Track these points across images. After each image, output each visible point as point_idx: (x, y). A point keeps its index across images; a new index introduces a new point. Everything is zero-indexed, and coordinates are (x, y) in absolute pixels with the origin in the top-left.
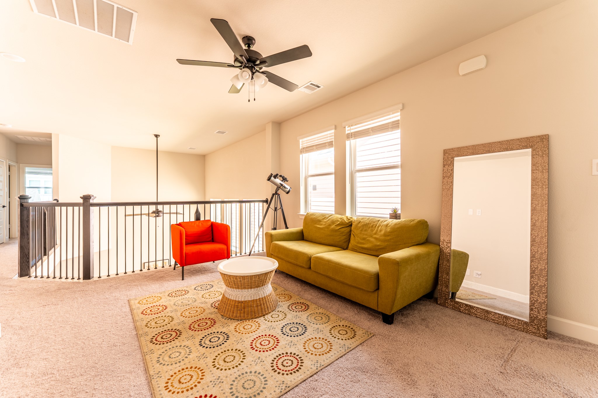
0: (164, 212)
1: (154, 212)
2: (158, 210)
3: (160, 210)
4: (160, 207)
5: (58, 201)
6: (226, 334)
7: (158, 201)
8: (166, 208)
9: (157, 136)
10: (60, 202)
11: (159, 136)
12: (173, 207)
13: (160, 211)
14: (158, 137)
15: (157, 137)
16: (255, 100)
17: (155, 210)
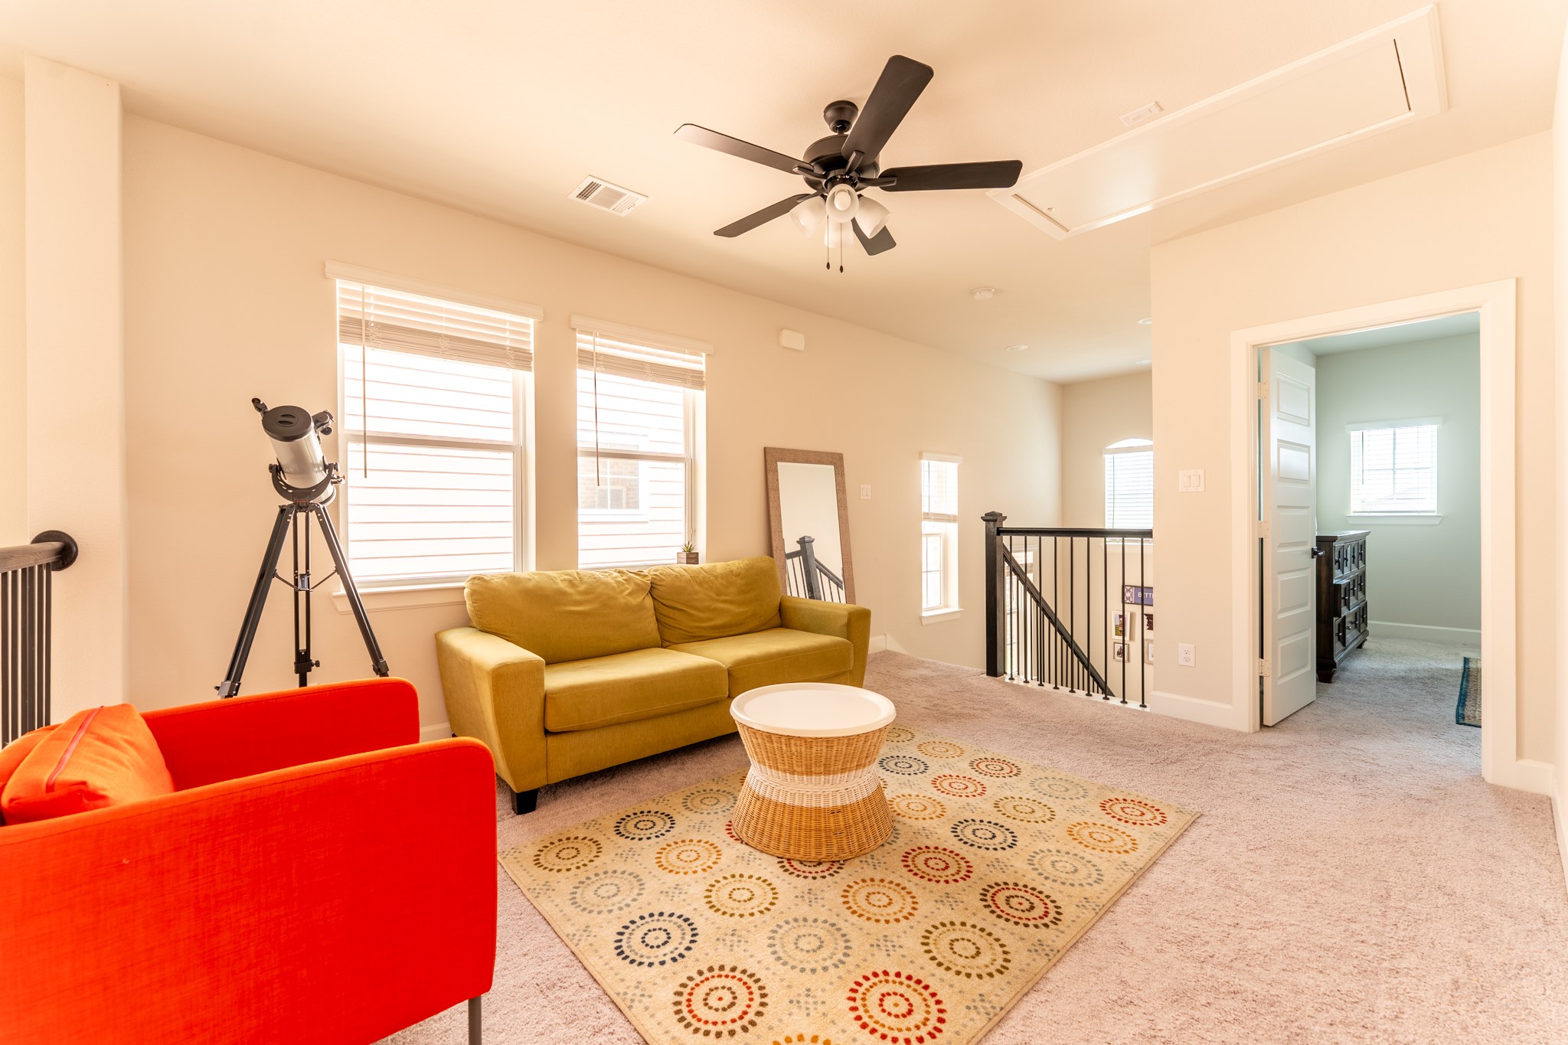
6: (958, 836)
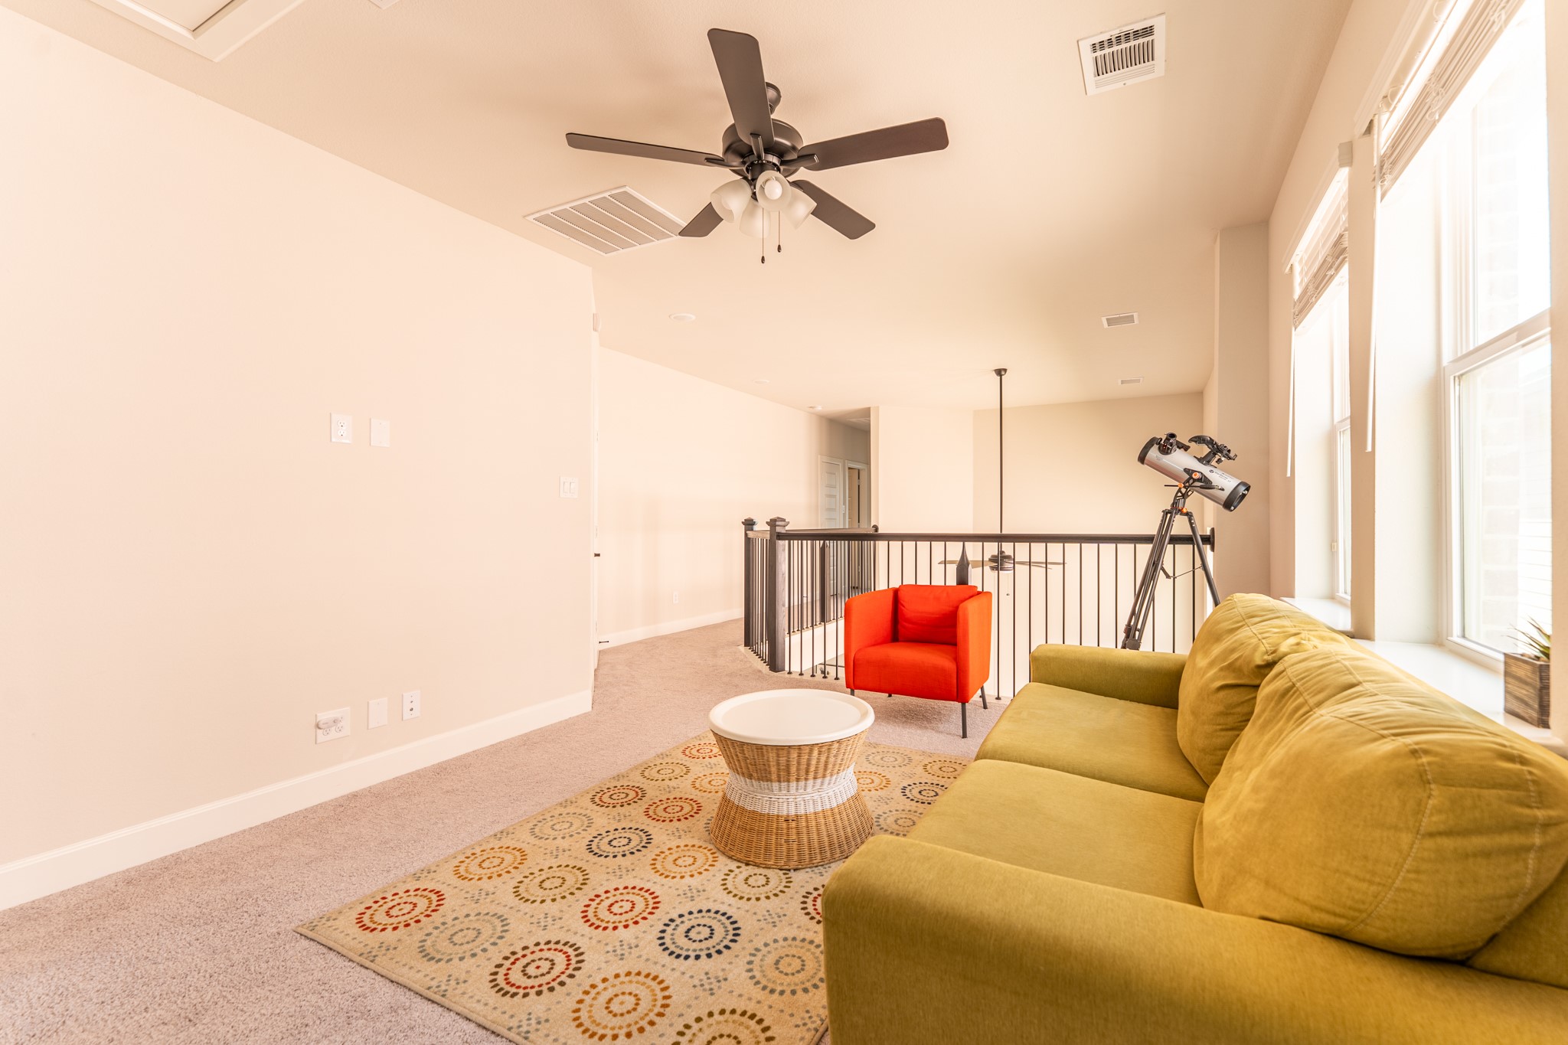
0: (1016, 560)
1: (994, 559)
2: (1002, 552)
3: (1007, 554)
4: (1007, 548)
5: (877, 530)
7: (1003, 532)
8: (1021, 550)
9: (1000, 372)
10: (880, 532)
11: (1005, 370)
12: (1038, 548)
13: (1008, 557)
14: (1003, 373)
15: (1001, 376)
16: (779, 248)
17: (996, 554)
